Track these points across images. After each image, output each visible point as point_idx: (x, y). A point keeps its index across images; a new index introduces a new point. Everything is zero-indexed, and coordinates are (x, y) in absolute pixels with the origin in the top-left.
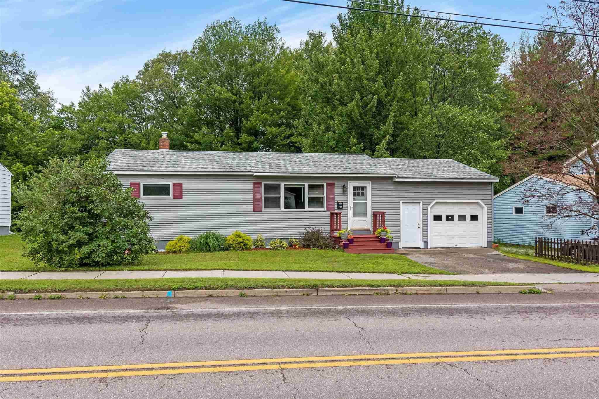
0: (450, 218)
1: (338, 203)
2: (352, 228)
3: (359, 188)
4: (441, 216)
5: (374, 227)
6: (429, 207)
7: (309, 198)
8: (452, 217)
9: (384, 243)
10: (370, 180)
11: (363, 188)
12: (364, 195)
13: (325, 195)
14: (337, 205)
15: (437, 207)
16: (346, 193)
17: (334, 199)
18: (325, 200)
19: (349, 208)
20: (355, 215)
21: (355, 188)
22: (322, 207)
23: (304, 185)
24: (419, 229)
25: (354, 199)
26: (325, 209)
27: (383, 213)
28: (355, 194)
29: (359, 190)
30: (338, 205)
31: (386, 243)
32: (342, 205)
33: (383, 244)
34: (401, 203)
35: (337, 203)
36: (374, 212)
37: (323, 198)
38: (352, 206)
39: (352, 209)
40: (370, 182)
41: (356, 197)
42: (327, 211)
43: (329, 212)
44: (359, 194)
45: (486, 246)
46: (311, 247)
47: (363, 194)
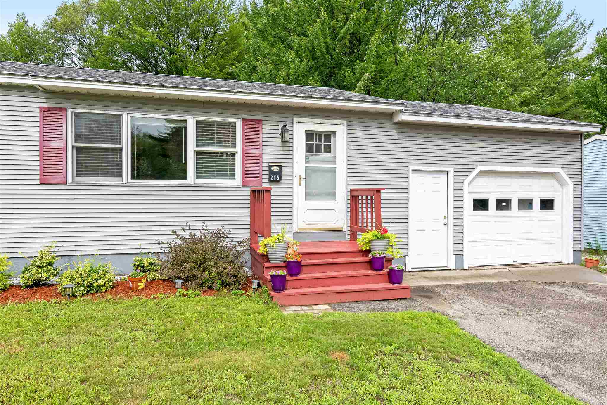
0: (504, 204)
1: (270, 167)
2: (302, 226)
3: (320, 134)
4: (488, 200)
5: (352, 223)
6: (466, 182)
7: (198, 153)
8: (508, 201)
9: (381, 269)
10: (342, 118)
11: (328, 136)
12: (330, 152)
13: (238, 148)
14: (267, 173)
15: (482, 181)
16: (291, 144)
17: (258, 157)
18: (238, 158)
19: (296, 181)
20: (308, 195)
21: (309, 135)
22: (233, 176)
23: (185, 121)
24: (445, 227)
25: (307, 160)
26: (238, 180)
27: (378, 191)
28: (309, 149)
29: (320, 140)
30: (271, 173)
31: (386, 270)
32: (279, 173)
33: (378, 272)
34: (410, 171)
35: (267, 169)
36: (352, 190)
37: (233, 154)
38: (303, 176)
39: (303, 182)
40: (344, 122)
41: (313, 156)
42: (243, 186)
43: (249, 189)
44: (318, 150)
45: (571, 261)
46: (178, 286)
47: (328, 149)
